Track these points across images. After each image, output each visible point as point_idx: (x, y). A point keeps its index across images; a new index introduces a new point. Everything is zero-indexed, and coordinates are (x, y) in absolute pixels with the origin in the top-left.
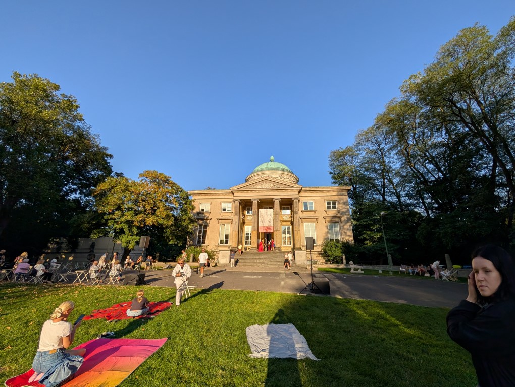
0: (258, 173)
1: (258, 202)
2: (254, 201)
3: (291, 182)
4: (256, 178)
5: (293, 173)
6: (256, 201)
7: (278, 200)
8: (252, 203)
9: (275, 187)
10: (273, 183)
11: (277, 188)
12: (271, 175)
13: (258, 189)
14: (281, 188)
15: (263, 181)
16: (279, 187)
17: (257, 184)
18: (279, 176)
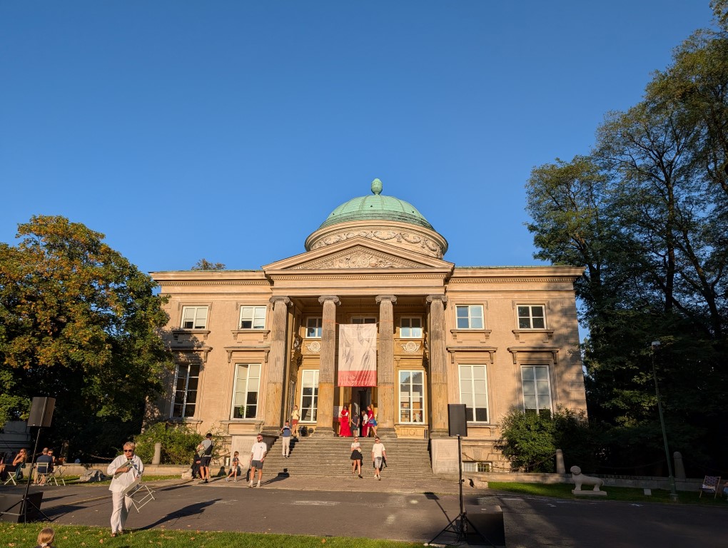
0: (339, 226)
1: (336, 304)
2: (327, 302)
3: (426, 251)
4: (333, 239)
5: (432, 229)
6: (331, 302)
7: (389, 302)
8: (321, 306)
9: (382, 266)
10: (378, 253)
11: (387, 268)
12: (374, 232)
13: (338, 269)
14: (398, 268)
15: (352, 250)
16: (392, 267)
17: (335, 255)
18: (393, 235)
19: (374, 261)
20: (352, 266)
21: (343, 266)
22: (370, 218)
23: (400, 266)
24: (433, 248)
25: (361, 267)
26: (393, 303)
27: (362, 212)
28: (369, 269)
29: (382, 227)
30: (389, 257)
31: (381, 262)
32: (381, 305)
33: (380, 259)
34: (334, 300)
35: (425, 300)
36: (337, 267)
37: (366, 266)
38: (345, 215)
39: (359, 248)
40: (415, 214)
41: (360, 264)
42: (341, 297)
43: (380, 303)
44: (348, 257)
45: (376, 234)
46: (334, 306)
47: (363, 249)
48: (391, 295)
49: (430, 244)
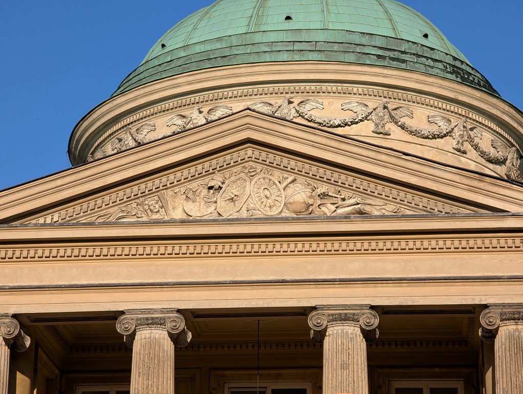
9: (329, 209)
10: (314, 169)
11: (346, 217)
12: (296, 101)
13: (183, 222)
14: (383, 217)
15: (228, 157)
16: (361, 213)
17: (172, 176)
18: (361, 112)
19: (300, 194)
20: (229, 211)
21: (197, 210)
22: (285, 56)
23: (389, 209)
24: (493, 153)
25: (258, 214)
26: (368, 335)
27: (258, 38)
28: (286, 220)
29: (324, 86)
30: (349, 179)
31: (324, 195)
32: (327, 343)
33: (322, 188)
34: (169, 325)
35: (475, 323)
36: (178, 215)
37: (274, 212)
38: (199, 49)
39: (250, 151)
40: (432, 42)
41: (254, 203)
42: (192, 316)
43: (322, 334)
44: (216, 181)
45: (305, 109)
46: (169, 347)
47: (263, 154)
48: (361, 306)
49: (485, 140)
